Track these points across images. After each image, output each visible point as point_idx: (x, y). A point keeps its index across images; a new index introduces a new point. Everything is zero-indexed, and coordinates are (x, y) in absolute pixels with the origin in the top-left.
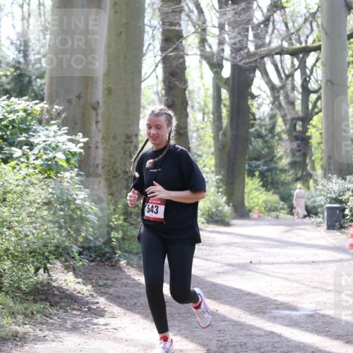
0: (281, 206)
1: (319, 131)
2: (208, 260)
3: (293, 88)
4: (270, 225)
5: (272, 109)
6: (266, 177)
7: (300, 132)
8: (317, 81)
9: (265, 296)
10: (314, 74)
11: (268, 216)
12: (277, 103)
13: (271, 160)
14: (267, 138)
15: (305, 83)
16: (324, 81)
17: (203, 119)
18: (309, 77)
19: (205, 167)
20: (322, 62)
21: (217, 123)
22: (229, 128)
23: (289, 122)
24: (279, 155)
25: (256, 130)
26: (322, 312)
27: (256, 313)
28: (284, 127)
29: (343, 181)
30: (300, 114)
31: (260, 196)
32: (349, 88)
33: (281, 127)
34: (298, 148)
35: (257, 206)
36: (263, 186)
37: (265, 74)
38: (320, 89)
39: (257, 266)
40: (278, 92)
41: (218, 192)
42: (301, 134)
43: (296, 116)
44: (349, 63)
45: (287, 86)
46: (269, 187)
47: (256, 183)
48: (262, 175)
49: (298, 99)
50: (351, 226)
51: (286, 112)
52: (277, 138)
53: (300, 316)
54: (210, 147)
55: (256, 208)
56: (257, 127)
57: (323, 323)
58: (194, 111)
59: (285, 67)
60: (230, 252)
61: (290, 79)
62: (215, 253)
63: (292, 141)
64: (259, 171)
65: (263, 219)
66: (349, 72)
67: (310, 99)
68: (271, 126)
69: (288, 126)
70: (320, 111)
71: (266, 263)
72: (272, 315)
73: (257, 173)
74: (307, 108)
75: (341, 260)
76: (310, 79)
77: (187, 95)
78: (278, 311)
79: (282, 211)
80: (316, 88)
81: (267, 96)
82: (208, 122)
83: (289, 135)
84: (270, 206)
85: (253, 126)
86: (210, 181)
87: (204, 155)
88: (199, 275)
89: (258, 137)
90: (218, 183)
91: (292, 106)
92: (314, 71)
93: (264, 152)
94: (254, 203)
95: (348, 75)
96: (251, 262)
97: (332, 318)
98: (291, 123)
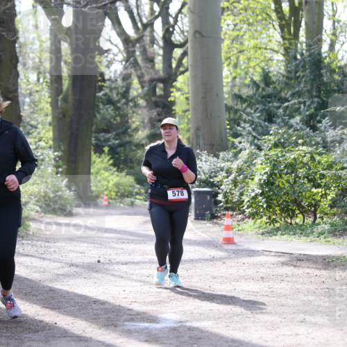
0: (136, 190)
1: (185, 96)
2: (44, 259)
3: (153, 41)
4: (122, 214)
5: (125, 68)
6: (117, 153)
7: (161, 96)
8: (183, 32)
9: (117, 304)
10: (179, 23)
11: (121, 203)
12: (132, 59)
13: (125, 133)
14: (119, 105)
15: (168, 34)
16: (191, 32)
17: (38, 80)
18: (173, 27)
19: (40, 141)
20: (189, 8)
21: (56, 85)
22: (70, 92)
23: (147, 84)
24: (134, 126)
25: (105, 95)
26: (188, 324)
27: (105, 326)
28: (140, 91)
29: (215, 159)
30: (161, 73)
31: (109, 178)
32: (223, 40)
33: (136, 90)
34: (158, 118)
35: (106, 190)
36: (114, 165)
37: (117, 23)
38: (186, 42)
39: (106, 266)
40: (134, 46)
41: (57, 173)
42: (162, 100)
43: (156, 77)
44: (223, 9)
45: (144, 38)
46: (121, 166)
47: (106, 160)
48: (113, 152)
49: (159, 55)
50: (224, 215)
51: (143, 71)
52: (131, 104)
53: (161, 330)
54: (47, 115)
55: (106, 193)
56: (107, 91)
57: (190, 337)
58: (27, 69)
59: (142, 14)
60: (72, 249)
61: (149, 29)
62: (52, 250)
63: (151, 109)
64: (109, 146)
65: (115, 207)
66: (223, 21)
67: (174, 55)
68: (124, 89)
69: (146, 89)
70: (187, 70)
71: (118, 263)
72: (126, 328)
73: (106, 149)
74: (170, 66)
75: (213, 259)
76: (174, 29)
77: (18, 50)
78: (133, 324)
79: (138, 197)
80: (182, 41)
81: (120, 50)
82: (44, 84)
83: (146, 100)
84: (123, 191)
85: (101, 88)
86: (47, 159)
87: (40, 126)
88: (34, 279)
89: (108, 104)
90: (57, 161)
91: (152, 64)
92: (179, 19)
93: (115, 122)
94: (103, 186)
95: (222, 25)
96: (99, 261)
97: (202, 331)
98: (150, 85)
